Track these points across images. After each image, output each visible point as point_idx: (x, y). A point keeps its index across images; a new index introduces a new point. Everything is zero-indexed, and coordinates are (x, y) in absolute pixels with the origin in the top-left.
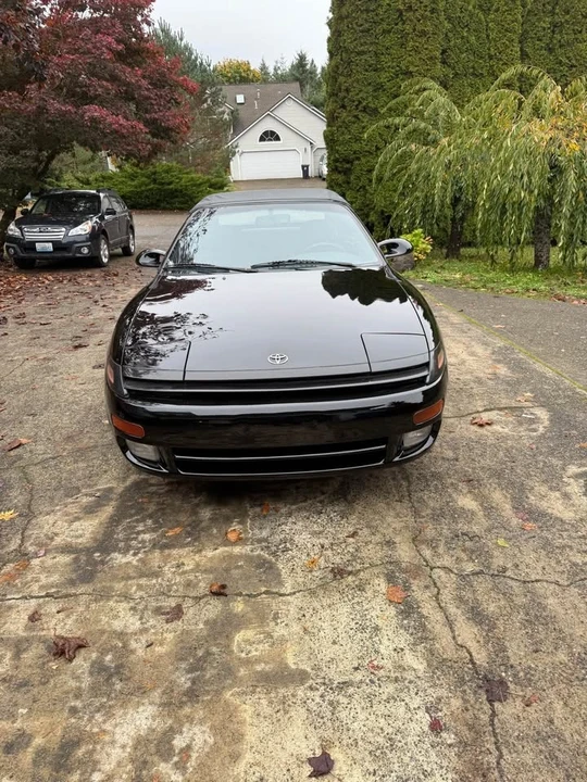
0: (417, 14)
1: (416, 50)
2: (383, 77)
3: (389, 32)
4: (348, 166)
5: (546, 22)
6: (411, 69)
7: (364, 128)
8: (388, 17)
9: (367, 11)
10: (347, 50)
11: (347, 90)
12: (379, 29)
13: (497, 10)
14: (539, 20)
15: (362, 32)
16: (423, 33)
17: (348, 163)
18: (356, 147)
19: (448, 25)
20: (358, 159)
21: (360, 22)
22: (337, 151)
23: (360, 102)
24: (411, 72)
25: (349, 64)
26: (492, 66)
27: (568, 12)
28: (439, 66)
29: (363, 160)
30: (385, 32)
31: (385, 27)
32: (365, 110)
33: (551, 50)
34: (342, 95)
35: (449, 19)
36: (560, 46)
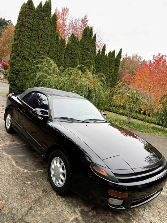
0: (43, 39)
1: (42, 47)
2: (32, 51)
3: (35, 40)
4: (18, 73)
5: (70, 52)
6: (40, 52)
7: (24, 63)
8: (35, 37)
9: (29, 33)
10: (21, 41)
11: (20, 51)
12: (32, 38)
13: (60, 45)
14: (69, 51)
15: (27, 37)
16: (44, 44)
17: (18, 71)
18: (21, 68)
19: (50, 45)
20: (21, 72)
21: (27, 34)
22: (15, 68)
23: (24, 56)
24: (40, 53)
25: (22, 44)
26: (58, 58)
27: (74, 52)
28: (47, 54)
29: (23, 72)
30: (33, 40)
31: (34, 38)
32: (25, 58)
33: (70, 59)
34: (18, 52)
35: (50, 43)
36: (73, 58)
